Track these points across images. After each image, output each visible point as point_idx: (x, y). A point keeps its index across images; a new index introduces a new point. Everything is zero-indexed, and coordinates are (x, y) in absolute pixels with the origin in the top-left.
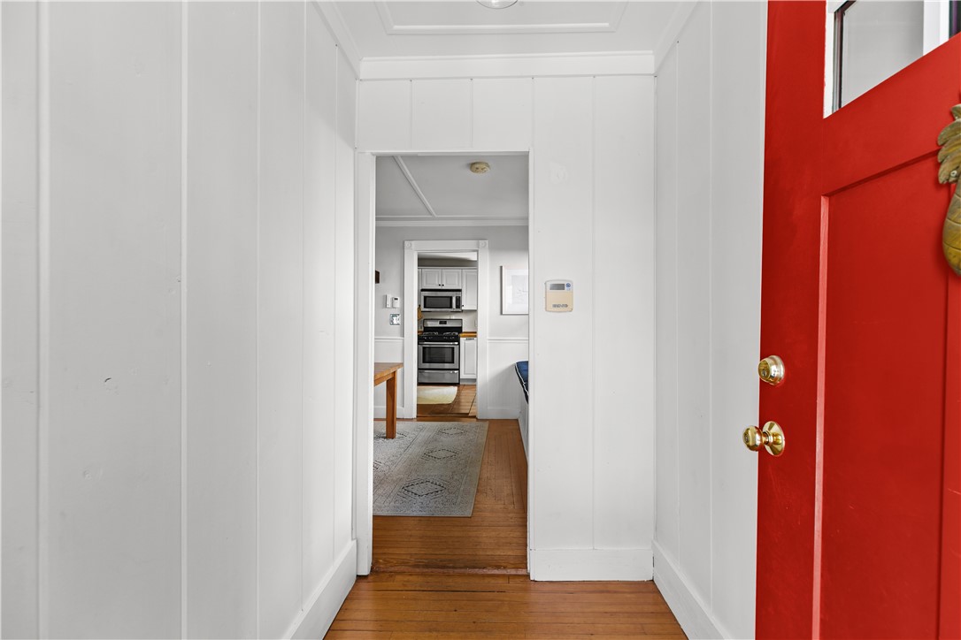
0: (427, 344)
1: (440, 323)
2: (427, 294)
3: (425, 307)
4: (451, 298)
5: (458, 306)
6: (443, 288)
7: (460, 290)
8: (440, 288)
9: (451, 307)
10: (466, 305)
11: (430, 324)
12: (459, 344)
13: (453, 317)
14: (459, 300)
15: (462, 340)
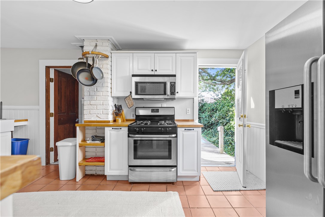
0: (138, 137)
1: (153, 111)
2: (137, 79)
3: (137, 93)
4: (165, 84)
5: (173, 92)
6: (156, 73)
7: (175, 76)
8: (153, 73)
9: (165, 94)
10: (181, 92)
11: (142, 112)
12: (176, 137)
13: (165, 105)
14: (173, 86)
15: (180, 131)
